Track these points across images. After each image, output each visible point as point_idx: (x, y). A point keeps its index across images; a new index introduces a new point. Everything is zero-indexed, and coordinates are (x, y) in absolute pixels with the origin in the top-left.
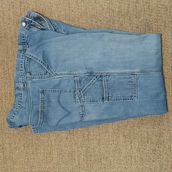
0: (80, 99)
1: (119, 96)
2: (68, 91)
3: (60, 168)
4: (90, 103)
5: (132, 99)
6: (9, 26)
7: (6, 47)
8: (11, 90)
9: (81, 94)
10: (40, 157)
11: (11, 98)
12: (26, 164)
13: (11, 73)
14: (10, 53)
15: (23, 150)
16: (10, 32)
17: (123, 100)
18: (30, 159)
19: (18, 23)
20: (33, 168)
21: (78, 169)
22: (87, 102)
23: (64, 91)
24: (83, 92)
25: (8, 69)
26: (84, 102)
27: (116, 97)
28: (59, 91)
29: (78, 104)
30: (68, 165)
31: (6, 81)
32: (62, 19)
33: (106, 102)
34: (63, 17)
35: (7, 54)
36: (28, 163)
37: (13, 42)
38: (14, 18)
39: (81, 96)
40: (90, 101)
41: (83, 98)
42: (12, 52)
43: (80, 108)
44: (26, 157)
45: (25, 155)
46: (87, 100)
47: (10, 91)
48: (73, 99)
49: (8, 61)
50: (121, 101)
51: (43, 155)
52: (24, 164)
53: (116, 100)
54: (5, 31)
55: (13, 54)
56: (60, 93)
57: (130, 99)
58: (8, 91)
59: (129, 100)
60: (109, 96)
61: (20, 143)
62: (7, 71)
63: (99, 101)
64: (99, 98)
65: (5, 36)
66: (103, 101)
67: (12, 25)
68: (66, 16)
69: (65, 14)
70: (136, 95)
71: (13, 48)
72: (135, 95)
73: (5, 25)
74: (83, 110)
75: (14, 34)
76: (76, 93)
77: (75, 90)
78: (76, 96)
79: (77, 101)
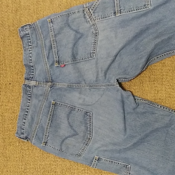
0: (91, 18)
1: (132, 7)
2: (77, 12)
3: (57, 165)
4: (101, 20)
5: (146, 8)
6: (7, 14)
7: (3, 36)
8: (6, 81)
9: (90, 12)
10: (36, 153)
11: (6, 90)
12: (21, 161)
13: (7, 63)
14: (7, 42)
15: (18, 146)
16: (8, 20)
17: (137, 10)
18: (25, 156)
19: (16, 11)
20: (28, 165)
21: (76, 166)
22: (98, 19)
23: (72, 13)
24: (92, 10)
25: (4, 59)
26: (95, 20)
27: (128, 10)
28: (67, 15)
29: (90, 24)
30: (66, 162)
31: (1, 72)
32: (63, 8)
33: (118, 15)
34: (64, 6)
35: (4, 44)
36: (23, 160)
37: (11, 30)
38: (13, 6)
39: (91, 15)
40: (102, 18)
41: (94, 16)
42: (9, 41)
43: (92, 27)
44: (21, 153)
45: (20, 151)
46: (98, 17)
47: (6, 83)
48: (83, 19)
49: (4, 51)
50: (134, 12)
51: (39, 151)
52: (18, 161)
53: (128, 11)
54: (2, 19)
55: (10, 43)
56: (69, 17)
57: (144, 8)
58: (3, 83)
59: (142, 9)
60: (121, 9)
61: (14, 138)
62: (3, 62)
63: (111, 16)
64: (111, 13)
65: (3, 24)
66: (115, 15)
67: (10, 12)
68: (67, 5)
69: (66, 3)
70: (150, 3)
71: (10, 37)
72: (148, 3)
73: (2, 12)
74: (95, 29)
75: (12, 22)
76: (85, 12)
77: (84, 9)
78: (86, 15)
79: (87, 20)
